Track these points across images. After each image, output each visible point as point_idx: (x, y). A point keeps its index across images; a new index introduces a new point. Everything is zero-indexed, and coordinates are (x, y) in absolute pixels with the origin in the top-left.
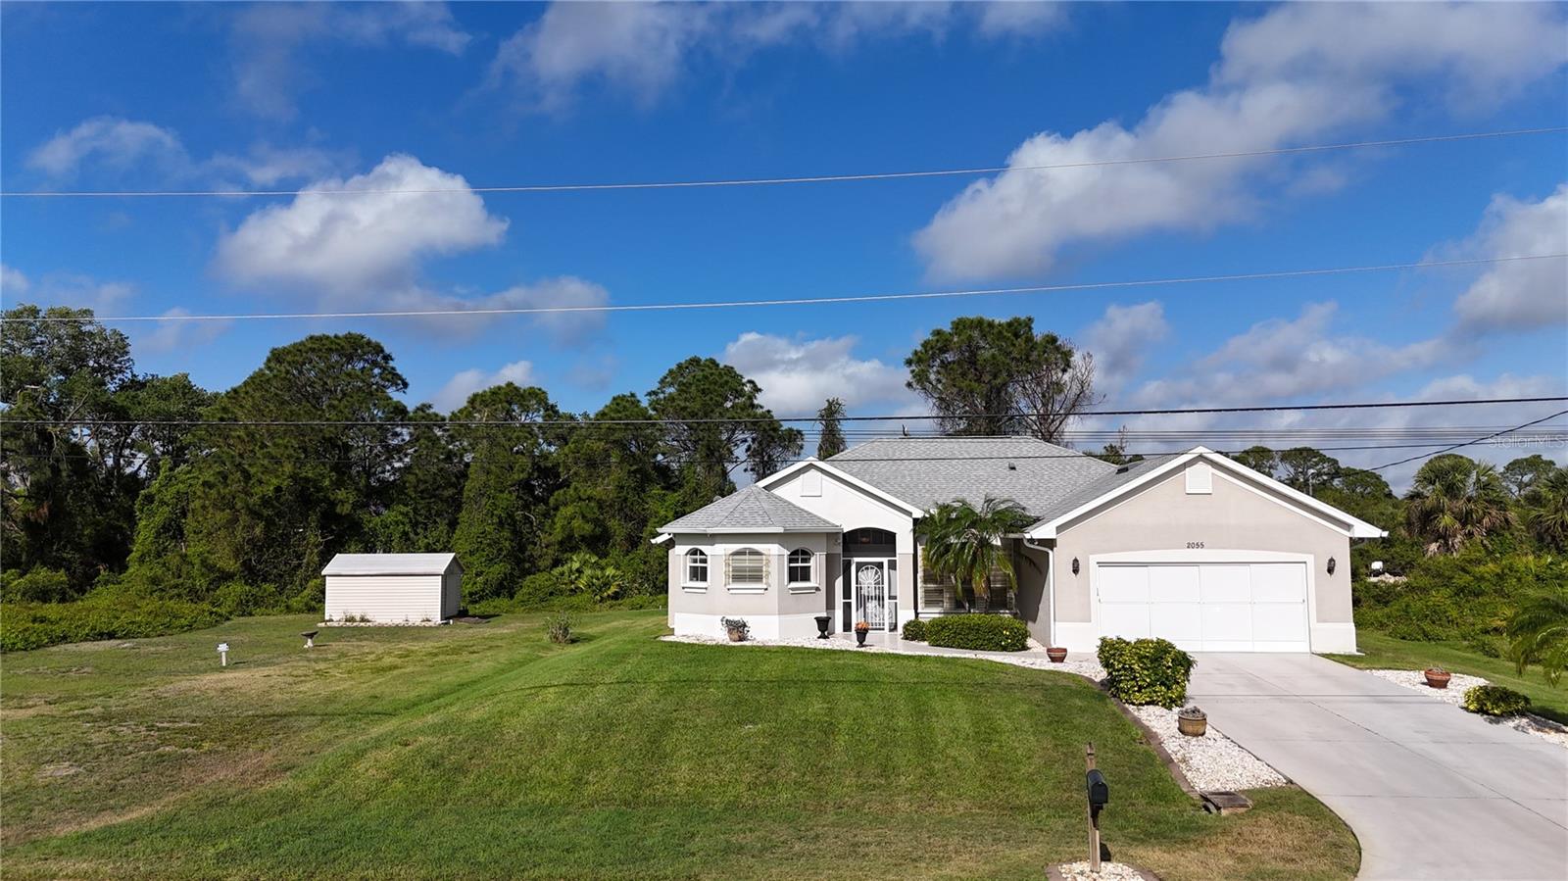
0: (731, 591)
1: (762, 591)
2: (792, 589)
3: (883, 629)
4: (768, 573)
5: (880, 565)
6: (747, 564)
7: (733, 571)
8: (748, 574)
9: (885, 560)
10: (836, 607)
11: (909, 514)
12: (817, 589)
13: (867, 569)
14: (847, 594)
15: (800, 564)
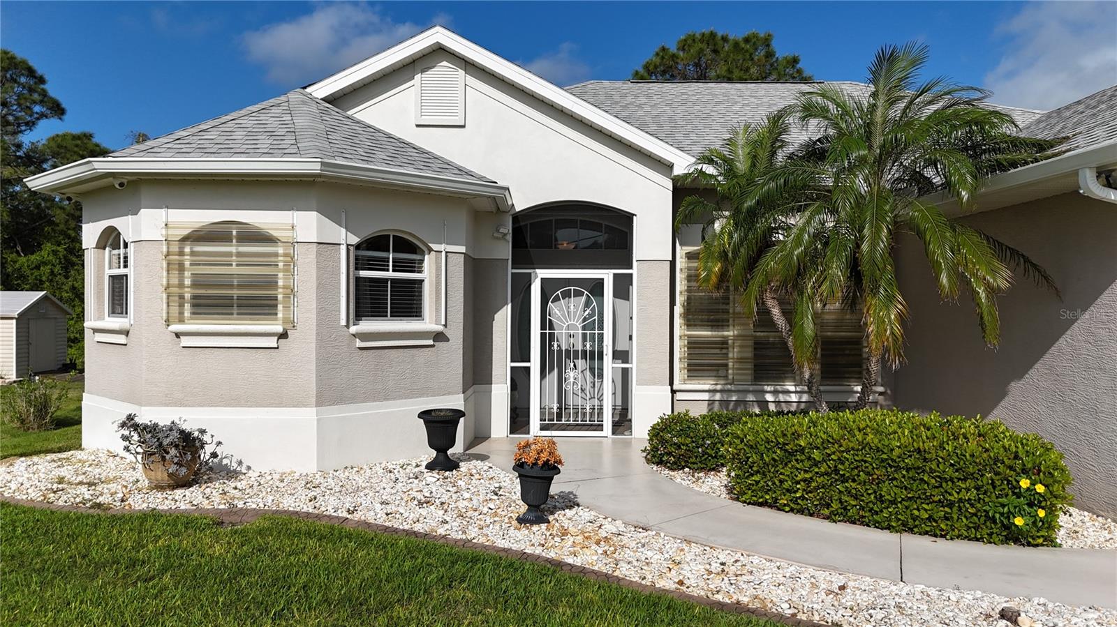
0: (185, 341)
1: (272, 342)
2: (364, 336)
3: (600, 427)
4: (291, 292)
5: (596, 288)
6: (234, 270)
7: (195, 285)
8: (236, 292)
9: (607, 276)
10: (494, 380)
11: (664, 167)
12: (439, 337)
13: (567, 295)
14: (520, 349)
15: (390, 274)
